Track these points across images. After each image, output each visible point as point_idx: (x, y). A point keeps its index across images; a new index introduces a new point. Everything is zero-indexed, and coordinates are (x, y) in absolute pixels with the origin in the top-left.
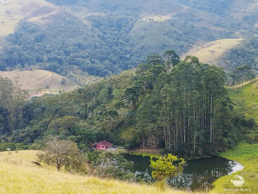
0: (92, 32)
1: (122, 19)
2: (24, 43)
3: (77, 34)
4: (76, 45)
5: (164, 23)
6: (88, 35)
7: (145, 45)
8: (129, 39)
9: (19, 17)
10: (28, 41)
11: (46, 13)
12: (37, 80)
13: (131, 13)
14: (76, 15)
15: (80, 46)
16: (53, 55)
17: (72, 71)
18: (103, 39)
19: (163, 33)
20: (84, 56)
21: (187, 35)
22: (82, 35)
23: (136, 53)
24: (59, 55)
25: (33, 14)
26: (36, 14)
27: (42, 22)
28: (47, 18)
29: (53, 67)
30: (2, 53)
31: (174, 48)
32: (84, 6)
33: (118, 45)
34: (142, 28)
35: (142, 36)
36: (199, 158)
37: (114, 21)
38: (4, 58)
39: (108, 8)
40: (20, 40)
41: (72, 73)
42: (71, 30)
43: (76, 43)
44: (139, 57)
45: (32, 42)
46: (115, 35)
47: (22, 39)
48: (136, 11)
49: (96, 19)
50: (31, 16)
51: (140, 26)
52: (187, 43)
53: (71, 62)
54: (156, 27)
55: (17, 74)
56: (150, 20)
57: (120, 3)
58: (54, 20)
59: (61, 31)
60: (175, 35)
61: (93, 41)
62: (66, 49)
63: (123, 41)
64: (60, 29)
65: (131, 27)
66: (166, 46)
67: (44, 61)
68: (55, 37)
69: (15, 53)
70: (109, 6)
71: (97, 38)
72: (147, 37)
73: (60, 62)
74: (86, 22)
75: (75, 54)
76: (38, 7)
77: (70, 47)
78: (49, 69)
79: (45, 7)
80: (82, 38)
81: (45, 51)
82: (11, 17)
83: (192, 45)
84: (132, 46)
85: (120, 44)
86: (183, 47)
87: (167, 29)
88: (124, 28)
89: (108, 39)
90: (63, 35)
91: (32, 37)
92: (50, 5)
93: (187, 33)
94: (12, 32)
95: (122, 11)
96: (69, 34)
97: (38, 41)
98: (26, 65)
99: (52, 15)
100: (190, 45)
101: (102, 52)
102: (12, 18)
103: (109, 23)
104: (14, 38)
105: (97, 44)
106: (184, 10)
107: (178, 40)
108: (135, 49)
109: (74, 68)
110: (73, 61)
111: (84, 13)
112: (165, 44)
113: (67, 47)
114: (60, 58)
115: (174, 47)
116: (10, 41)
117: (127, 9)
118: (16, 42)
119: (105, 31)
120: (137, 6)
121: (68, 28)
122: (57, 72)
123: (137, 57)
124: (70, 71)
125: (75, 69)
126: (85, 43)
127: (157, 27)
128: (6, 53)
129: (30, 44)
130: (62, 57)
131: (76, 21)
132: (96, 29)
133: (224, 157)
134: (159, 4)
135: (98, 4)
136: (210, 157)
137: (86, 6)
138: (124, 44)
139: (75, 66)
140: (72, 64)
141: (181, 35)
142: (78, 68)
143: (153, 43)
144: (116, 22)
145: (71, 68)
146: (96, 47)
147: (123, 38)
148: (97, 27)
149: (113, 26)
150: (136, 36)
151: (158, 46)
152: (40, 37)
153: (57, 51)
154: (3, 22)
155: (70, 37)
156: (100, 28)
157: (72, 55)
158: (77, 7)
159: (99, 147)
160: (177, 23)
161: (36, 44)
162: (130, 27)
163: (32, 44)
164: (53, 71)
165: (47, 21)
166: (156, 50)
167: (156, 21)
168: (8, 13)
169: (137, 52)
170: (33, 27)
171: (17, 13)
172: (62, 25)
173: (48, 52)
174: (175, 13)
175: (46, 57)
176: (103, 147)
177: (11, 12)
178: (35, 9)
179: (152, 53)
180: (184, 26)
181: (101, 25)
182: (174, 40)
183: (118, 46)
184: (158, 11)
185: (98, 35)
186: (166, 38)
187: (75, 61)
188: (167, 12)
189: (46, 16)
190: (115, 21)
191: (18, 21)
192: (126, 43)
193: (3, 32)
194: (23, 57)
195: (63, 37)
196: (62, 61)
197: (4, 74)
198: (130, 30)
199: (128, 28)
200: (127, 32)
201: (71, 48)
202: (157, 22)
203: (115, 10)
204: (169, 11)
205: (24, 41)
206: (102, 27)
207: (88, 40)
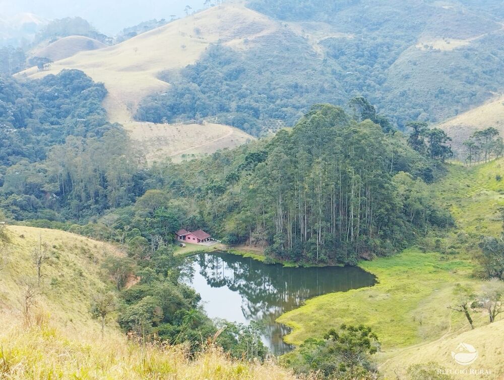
0: (324, 65)
1: (381, 45)
2: (207, 80)
3: (297, 69)
4: (290, 87)
5: (450, 52)
6: (315, 70)
7: (409, 89)
8: (385, 79)
9: (213, 38)
10: (213, 77)
11: (252, 32)
12: (207, 140)
13: (403, 34)
14: (308, 36)
15: (297, 88)
16: (248, 101)
17: (273, 128)
18: (340, 77)
19: (445, 70)
20: (298, 105)
21: (490, 76)
22: (305, 69)
23: (389, 103)
24: (257, 102)
25: (233, 35)
26: (238, 34)
27: (243, 47)
28: (253, 41)
29: (239, 120)
30: (166, 95)
31: (458, 97)
32: (325, 21)
33: (363, 88)
34: (410, 61)
35: (407, 75)
36: (325, 265)
37: (365, 49)
38: (169, 103)
39: (366, 26)
40: (201, 76)
41: (271, 132)
42: (288, 62)
43: (290, 82)
44: (393, 110)
45: (219, 79)
46: (361, 72)
47: (205, 74)
48: (413, 31)
49: (337, 44)
50: (229, 38)
51: (408, 57)
52: (484, 89)
53: (274, 113)
54: (435, 59)
55: (177, 129)
56: (426, 46)
57: (387, 17)
58: (264, 44)
59: (271, 62)
60: (465, 74)
61: (320, 80)
62: (272, 93)
63: (373, 82)
64: (269, 59)
65: (394, 58)
66: (444, 93)
67: (231, 110)
68: (260, 73)
69: (186, 96)
70: (368, 23)
71: (329, 77)
72: (414, 76)
73: (256, 113)
74: (319, 49)
75: (285, 100)
76: (244, 22)
77: (280, 89)
78: (233, 124)
79: (253, 23)
80: (304, 75)
81: (238, 94)
82: (200, 38)
83: (493, 93)
84: (388, 90)
85: (365, 87)
86: (475, 95)
87: (453, 63)
88: (380, 60)
89: (348, 79)
90: (273, 70)
91: (221, 72)
92: (263, 20)
93: (491, 71)
94: (193, 63)
95: (388, 30)
96: (284, 68)
97: (232, 78)
98: (198, 115)
99: (263, 37)
100: (491, 92)
101: (331, 100)
102: (202, 40)
103: (358, 51)
104: (193, 72)
105: (326, 86)
106: (500, 31)
107: (470, 83)
108: (390, 96)
109: (277, 124)
110: (276, 113)
111: (321, 34)
112: (442, 88)
113: (274, 89)
114: (257, 107)
115: (459, 95)
116: (186, 77)
117: (398, 27)
118: (196, 78)
119: (347, 64)
120: (416, 22)
121: (284, 58)
122: (243, 129)
123: (390, 109)
124: (269, 128)
125: (277, 126)
126: (306, 84)
127: (437, 59)
128: (174, 96)
129: (216, 83)
130: (260, 106)
131: (300, 46)
132: (331, 61)
133: (362, 267)
134: (456, 19)
135: (350, 19)
136: (342, 265)
137: (329, 22)
138: (374, 87)
139: (279, 121)
140: (275, 118)
141: (477, 75)
142: (283, 124)
143: (422, 87)
144: (369, 49)
145: (272, 124)
146: (322, 91)
147: (374, 78)
148: (336, 57)
149: (362, 56)
150: (397, 74)
151: (430, 93)
152: (236, 71)
153: (256, 95)
154: (183, 47)
155: (284, 73)
156: (340, 59)
157: (278, 102)
158: (313, 23)
159: (189, 238)
160: (476, 53)
161: (225, 82)
162: (391, 58)
163: (219, 82)
164: (238, 127)
165: (252, 45)
166: (426, 100)
167: (437, 49)
168: (198, 31)
169: (392, 102)
170: (229, 55)
171: (211, 32)
172: (275, 53)
173: (243, 96)
174: (483, 35)
175: (233, 105)
176: (194, 239)
177: (201, 31)
178: (238, 27)
179: (418, 104)
180: (488, 59)
181: (343, 54)
182: (462, 82)
183: (363, 90)
184: (452, 31)
185: (333, 70)
186: (447, 78)
187: (279, 113)
188: (468, 34)
189: (251, 38)
190: (368, 47)
191: (207, 45)
192: (377, 86)
193: (179, 63)
194: (198, 102)
195: (272, 73)
196: (259, 111)
197: (157, 127)
198: (390, 63)
199: (387, 60)
200: (384, 68)
201: (279, 91)
202: (439, 51)
203: (377, 29)
204: (471, 31)
205: (208, 78)
206: (344, 58)
207: (312, 79)
